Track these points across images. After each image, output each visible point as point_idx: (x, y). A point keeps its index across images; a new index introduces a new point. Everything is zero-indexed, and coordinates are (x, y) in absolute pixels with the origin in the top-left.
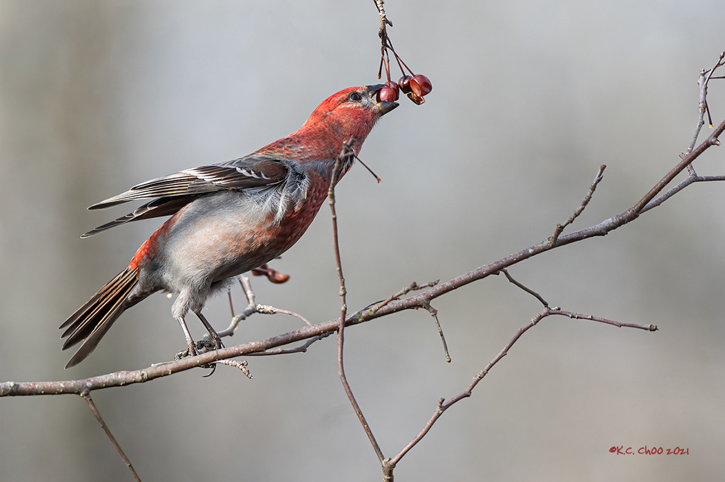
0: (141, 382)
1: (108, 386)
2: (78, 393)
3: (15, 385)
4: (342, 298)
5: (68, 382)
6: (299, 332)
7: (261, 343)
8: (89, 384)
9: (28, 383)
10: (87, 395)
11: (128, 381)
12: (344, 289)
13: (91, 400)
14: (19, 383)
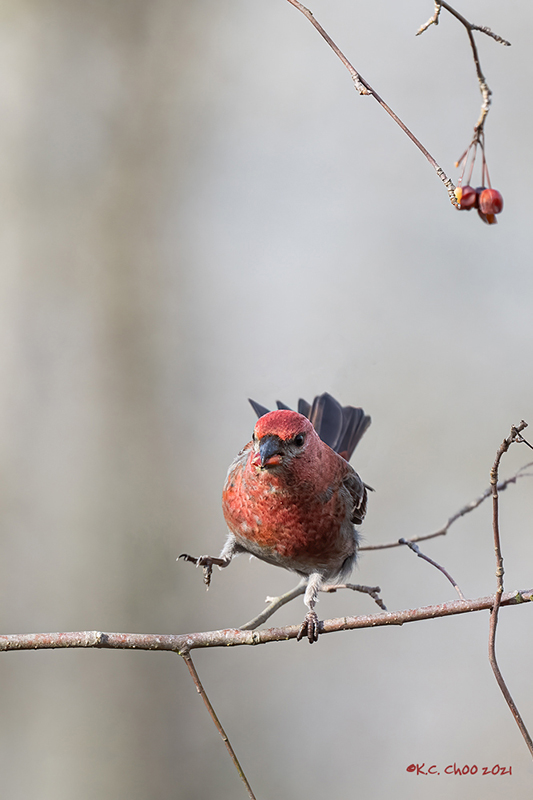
0: (252, 644)
1: (212, 645)
2: (177, 651)
3: (103, 635)
4: (499, 579)
5: (166, 636)
6: (445, 607)
7: (399, 615)
8: (190, 642)
9: (118, 634)
10: (186, 654)
11: (236, 642)
12: (502, 570)
13: (190, 660)
14: (108, 634)
